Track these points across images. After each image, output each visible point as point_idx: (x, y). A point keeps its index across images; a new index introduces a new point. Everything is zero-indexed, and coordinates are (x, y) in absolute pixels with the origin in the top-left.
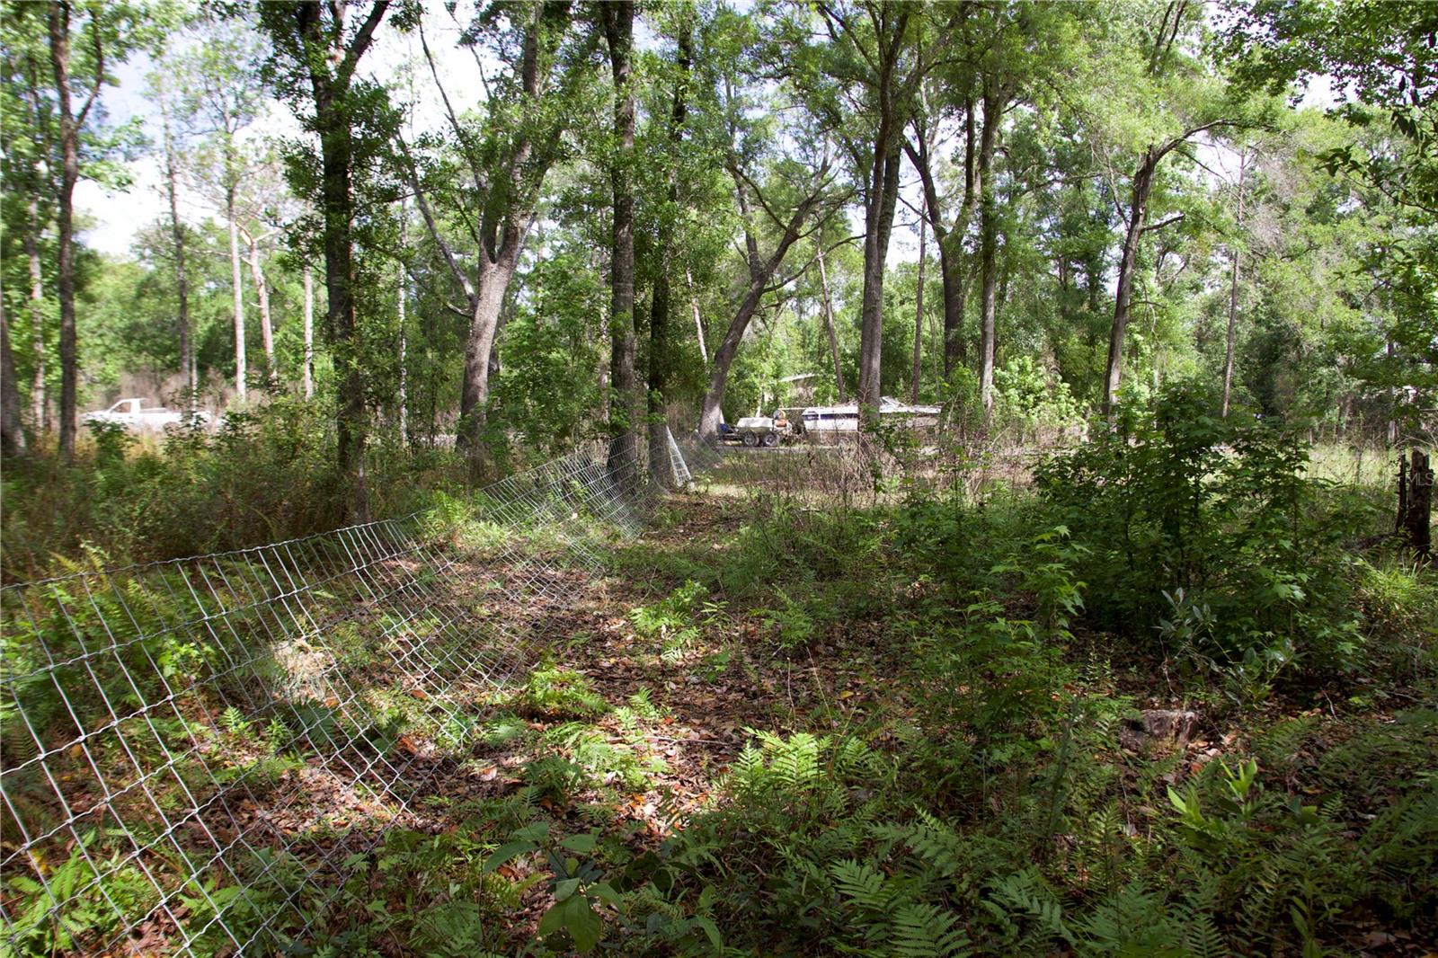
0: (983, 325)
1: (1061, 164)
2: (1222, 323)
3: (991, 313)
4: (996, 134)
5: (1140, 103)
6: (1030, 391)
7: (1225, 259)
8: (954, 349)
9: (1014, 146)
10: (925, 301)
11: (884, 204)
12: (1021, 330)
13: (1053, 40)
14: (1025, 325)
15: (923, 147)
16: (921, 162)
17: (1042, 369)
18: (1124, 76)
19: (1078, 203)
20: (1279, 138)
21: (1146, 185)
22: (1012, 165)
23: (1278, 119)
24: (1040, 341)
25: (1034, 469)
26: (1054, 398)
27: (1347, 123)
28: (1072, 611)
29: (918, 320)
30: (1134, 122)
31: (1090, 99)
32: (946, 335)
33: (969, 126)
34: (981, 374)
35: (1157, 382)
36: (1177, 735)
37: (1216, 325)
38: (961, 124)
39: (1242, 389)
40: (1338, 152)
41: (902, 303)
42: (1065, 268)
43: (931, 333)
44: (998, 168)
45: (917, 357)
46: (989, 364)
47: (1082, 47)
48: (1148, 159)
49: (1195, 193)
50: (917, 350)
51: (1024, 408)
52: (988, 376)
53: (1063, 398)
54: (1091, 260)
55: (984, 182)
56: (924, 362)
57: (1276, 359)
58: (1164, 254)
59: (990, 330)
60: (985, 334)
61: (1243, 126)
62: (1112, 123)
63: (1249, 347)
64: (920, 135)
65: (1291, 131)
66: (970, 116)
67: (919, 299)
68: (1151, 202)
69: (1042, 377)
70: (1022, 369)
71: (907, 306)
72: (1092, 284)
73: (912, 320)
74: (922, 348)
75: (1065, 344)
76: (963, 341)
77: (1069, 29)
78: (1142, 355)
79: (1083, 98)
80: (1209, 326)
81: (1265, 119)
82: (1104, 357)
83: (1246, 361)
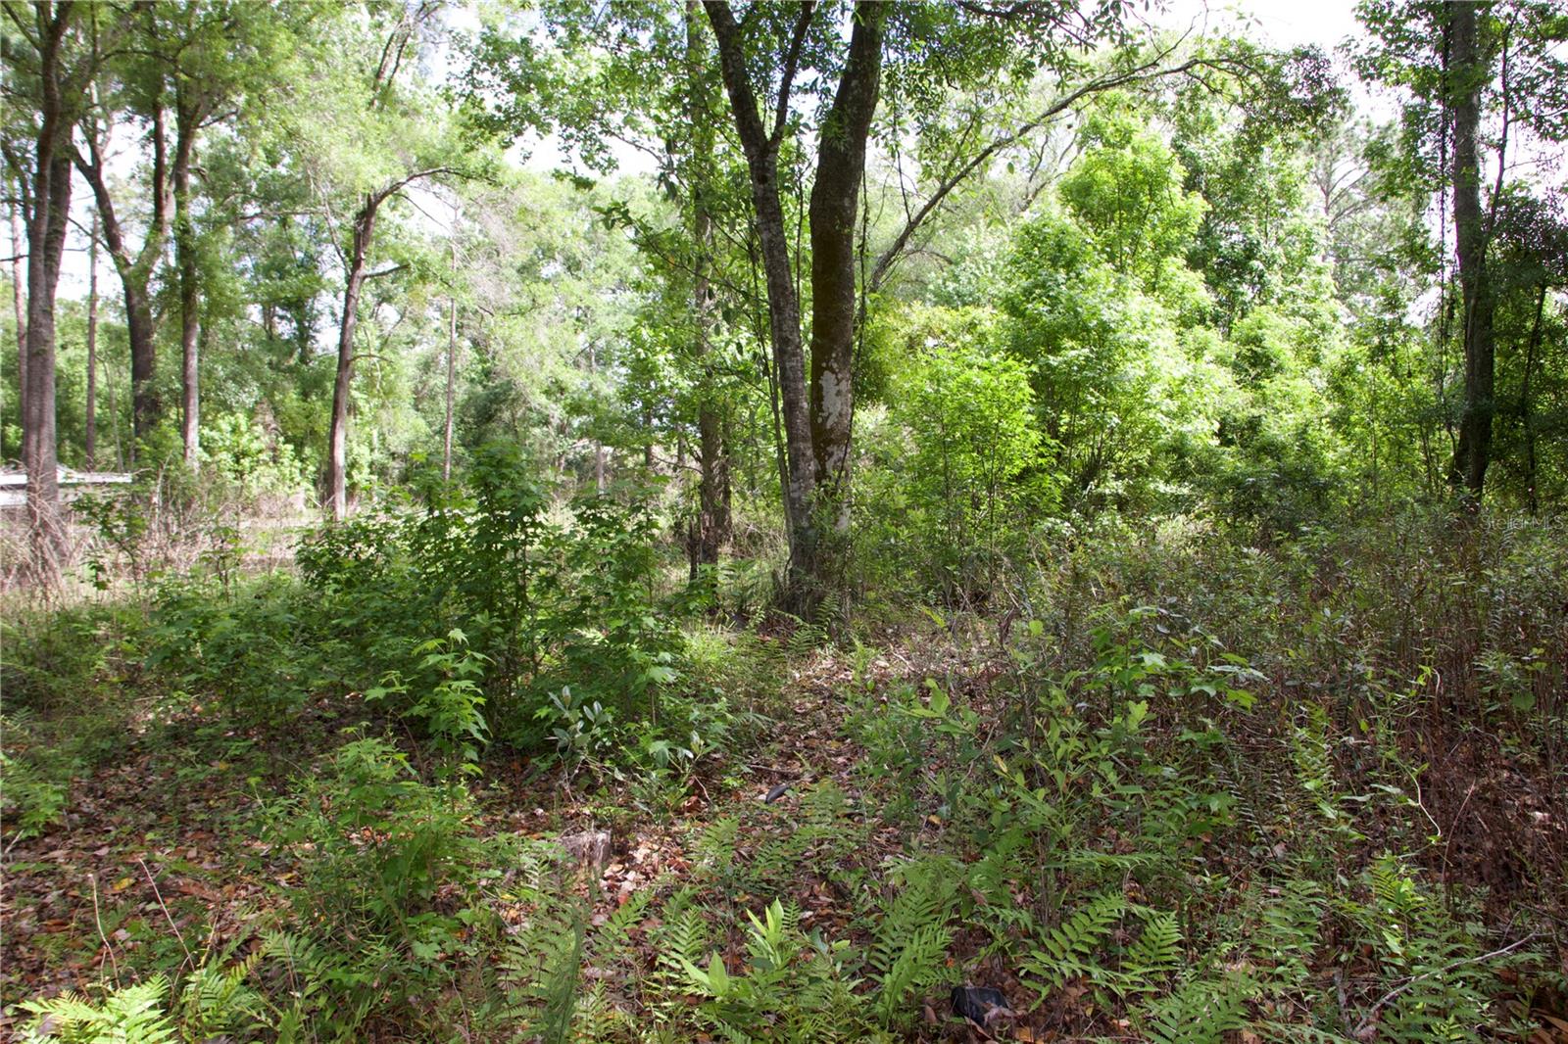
0: (184, 377)
1: (267, 197)
2: (438, 381)
3: (194, 362)
4: (191, 152)
5: (360, 137)
6: (245, 454)
7: (437, 315)
8: (146, 407)
9: (212, 169)
10: (98, 346)
11: (52, 220)
12: (230, 384)
13: (264, 49)
14: (234, 377)
15: (95, 156)
16: (93, 174)
17: (259, 429)
18: (345, 106)
19: (286, 243)
20: (501, 192)
21: (367, 228)
22: (211, 191)
23: (499, 174)
24: (251, 395)
25: (298, 548)
26: (275, 462)
27: (572, 185)
28: (479, 737)
29: (91, 370)
30: (356, 155)
31: (306, 125)
32: (135, 387)
33: (157, 137)
34: (184, 435)
35: (376, 443)
36: (590, 863)
37: (432, 382)
38: (145, 133)
39: (461, 450)
40: (616, 207)
41: (64, 347)
42: (268, 315)
43: (108, 385)
44: (195, 192)
45: (90, 413)
46: (194, 423)
47: (296, 65)
48: (369, 200)
49: (415, 243)
50: (90, 405)
51: (240, 474)
52: (193, 436)
53: (286, 461)
54: (298, 306)
55: (180, 205)
56: (99, 420)
57: (490, 418)
58: (379, 304)
59: (193, 383)
60: (187, 388)
61: (467, 177)
62: (333, 155)
63: (465, 407)
64: (91, 141)
65: (513, 188)
66: (158, 126)
67: (90, 344)
68: (372, 246)
69: (257, 439)
70: (235, 430)
71: (71, 352)
72: (302, 334)
73: (82, 369)
74: (96, 403)
75: (282, 401)
76: (157, 394)
77: (282, 42)
78: (361, 413)
79: (300, 122)
80: (424, 383)
81: (486, 172)
82: (327, 416)
83: (462, 421)
